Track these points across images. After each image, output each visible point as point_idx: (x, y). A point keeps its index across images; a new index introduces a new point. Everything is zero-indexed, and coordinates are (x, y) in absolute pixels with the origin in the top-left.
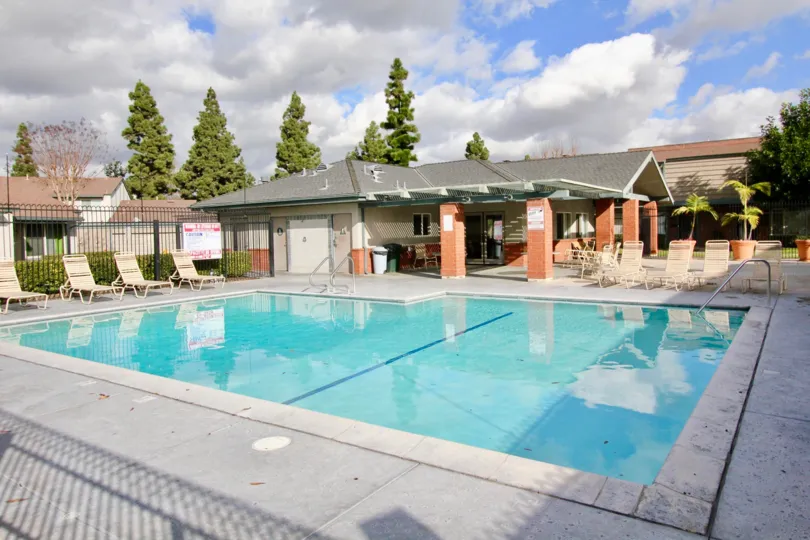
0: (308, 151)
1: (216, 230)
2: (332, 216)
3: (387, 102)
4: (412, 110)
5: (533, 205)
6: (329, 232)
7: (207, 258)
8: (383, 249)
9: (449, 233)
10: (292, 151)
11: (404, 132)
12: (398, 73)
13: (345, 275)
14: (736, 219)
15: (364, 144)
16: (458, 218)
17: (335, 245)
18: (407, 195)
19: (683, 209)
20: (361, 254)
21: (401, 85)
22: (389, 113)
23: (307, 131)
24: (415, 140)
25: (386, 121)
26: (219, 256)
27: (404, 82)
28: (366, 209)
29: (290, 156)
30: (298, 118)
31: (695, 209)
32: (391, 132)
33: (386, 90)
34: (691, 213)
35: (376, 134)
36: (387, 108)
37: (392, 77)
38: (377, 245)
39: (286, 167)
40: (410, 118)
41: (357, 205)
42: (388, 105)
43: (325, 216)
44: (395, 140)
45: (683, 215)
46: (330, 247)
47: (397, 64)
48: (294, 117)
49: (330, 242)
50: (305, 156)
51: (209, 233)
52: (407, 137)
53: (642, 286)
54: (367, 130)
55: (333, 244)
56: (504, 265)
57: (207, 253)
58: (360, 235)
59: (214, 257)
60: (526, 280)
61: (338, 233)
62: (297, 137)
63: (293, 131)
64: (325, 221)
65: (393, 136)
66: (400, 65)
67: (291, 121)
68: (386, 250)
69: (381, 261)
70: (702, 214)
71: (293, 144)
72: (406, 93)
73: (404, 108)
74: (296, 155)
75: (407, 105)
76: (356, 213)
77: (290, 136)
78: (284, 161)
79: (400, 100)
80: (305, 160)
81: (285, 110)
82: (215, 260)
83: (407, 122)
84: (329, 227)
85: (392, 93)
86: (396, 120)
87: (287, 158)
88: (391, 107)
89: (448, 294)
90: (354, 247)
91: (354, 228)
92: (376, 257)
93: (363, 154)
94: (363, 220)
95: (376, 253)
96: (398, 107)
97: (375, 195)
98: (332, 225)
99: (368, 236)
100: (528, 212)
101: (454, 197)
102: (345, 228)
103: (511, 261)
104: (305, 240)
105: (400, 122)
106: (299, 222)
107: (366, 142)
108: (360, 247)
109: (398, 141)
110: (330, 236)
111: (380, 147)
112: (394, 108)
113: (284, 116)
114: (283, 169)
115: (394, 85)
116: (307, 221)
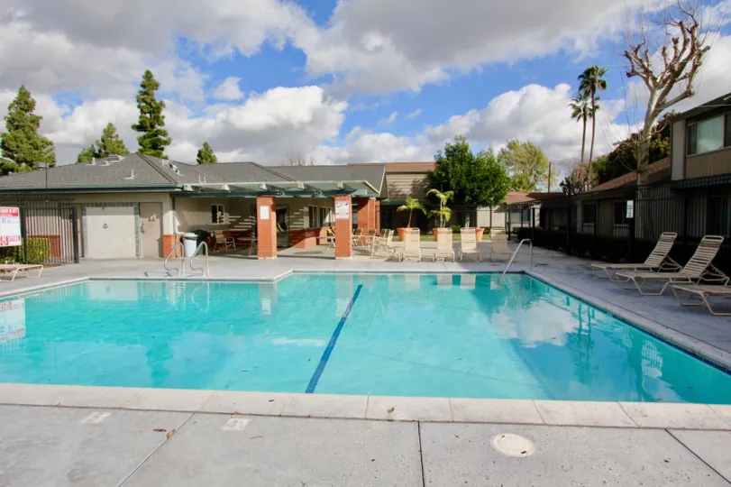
0: (40, 144)
1: (15, 215)
2: (139, 204)
3: (139, 107)
4: (163, 117)
5: (340, 200)
6: (136, 219)
7: (4, 245)
8: (193, 235)
9: (265, 221)
10: (22, 142)
11: (155, 135)
12: (149, 84)
13: (156, 259)
14: (436, 214)
15: (101, 142)
16: (273, 208)
17: (143, 232)
18: (227, 188)
19: (404, 207)
20: (173, 239)
21: (153, 94)
22: (141, 117)
23: (38, 125)
24: (166, 143)
25: (138, 124)
26: (19, 243)
27: (155, 92)
28: (176, 198)
29: (18, 147)
30: (27, 111)
31: (412, 207)
32: (142, 134)
33: (138, 97)
34: (409, 210)
35: (113, 135)
36: (138, 112)
37: (143, 86)
38: (188, 232)
39: (13, 158)
40: (162, 124)
41: (168, 195)
42: (139, 110)
43: (131, 204)
44: (147, 141)
45: (405, 210)
46: (137, 233)
47: (148, 76)
48: (22, 109)
49: (137, 228)
50: (37, 148)
51: (7, 219)
52: (159, 139)
53: (423, 260)
54: (105, 131)
55: (140, 231)
56: (289, 247)
57: (4, 239)
58: (171, 222)
59: (11, 244)
60: (334, 258)
61: (146, 220)
62: (27, 129)
63: (21, 124)
64: (131, 209)
65: (145, 137)
66: (151, 76)
67: (19, 113)
68: (196, 236)
69: (191, 246)
70: (416, 211)
71: (20, 134)
72: (158, 101)
73: (156, 114)
74: (26, 146)
75: (159, 112)
76: (167, 203)
77: (17, 128)
78: (12, 151)
79: (151, 106)
80: (35, 152)
81: (12, 102)
82: (12, 248)
83: (158, 127)
84: (135, 214)
85: (144, 101)
86: (148, 124)
87: (16, 149)
88: (142, 112)
89: (294, 272)
90: (165, 233)
91: (165, 217)
92: (187, 242)
93: (100, 151)
94: (174, 209)
95: (187, 238)
96: (150, 113)
97: (192, 187)
98: (139, 212)
99: (178, 224)
100: (336, 205)
101: (270, 192)
102: (155, 216)
103: (295, 243)
104: (105, 226)
105: (152, 126)
106: (99, 209)
107: (103, 141)
108: (172, 233)
109: (151, 142)
110: (136, 223)
111: (118, 147)
112: (145, 113)
113: (10, 108)
114: (9, 159)
115: (145, 93)
116: (109, 209)
